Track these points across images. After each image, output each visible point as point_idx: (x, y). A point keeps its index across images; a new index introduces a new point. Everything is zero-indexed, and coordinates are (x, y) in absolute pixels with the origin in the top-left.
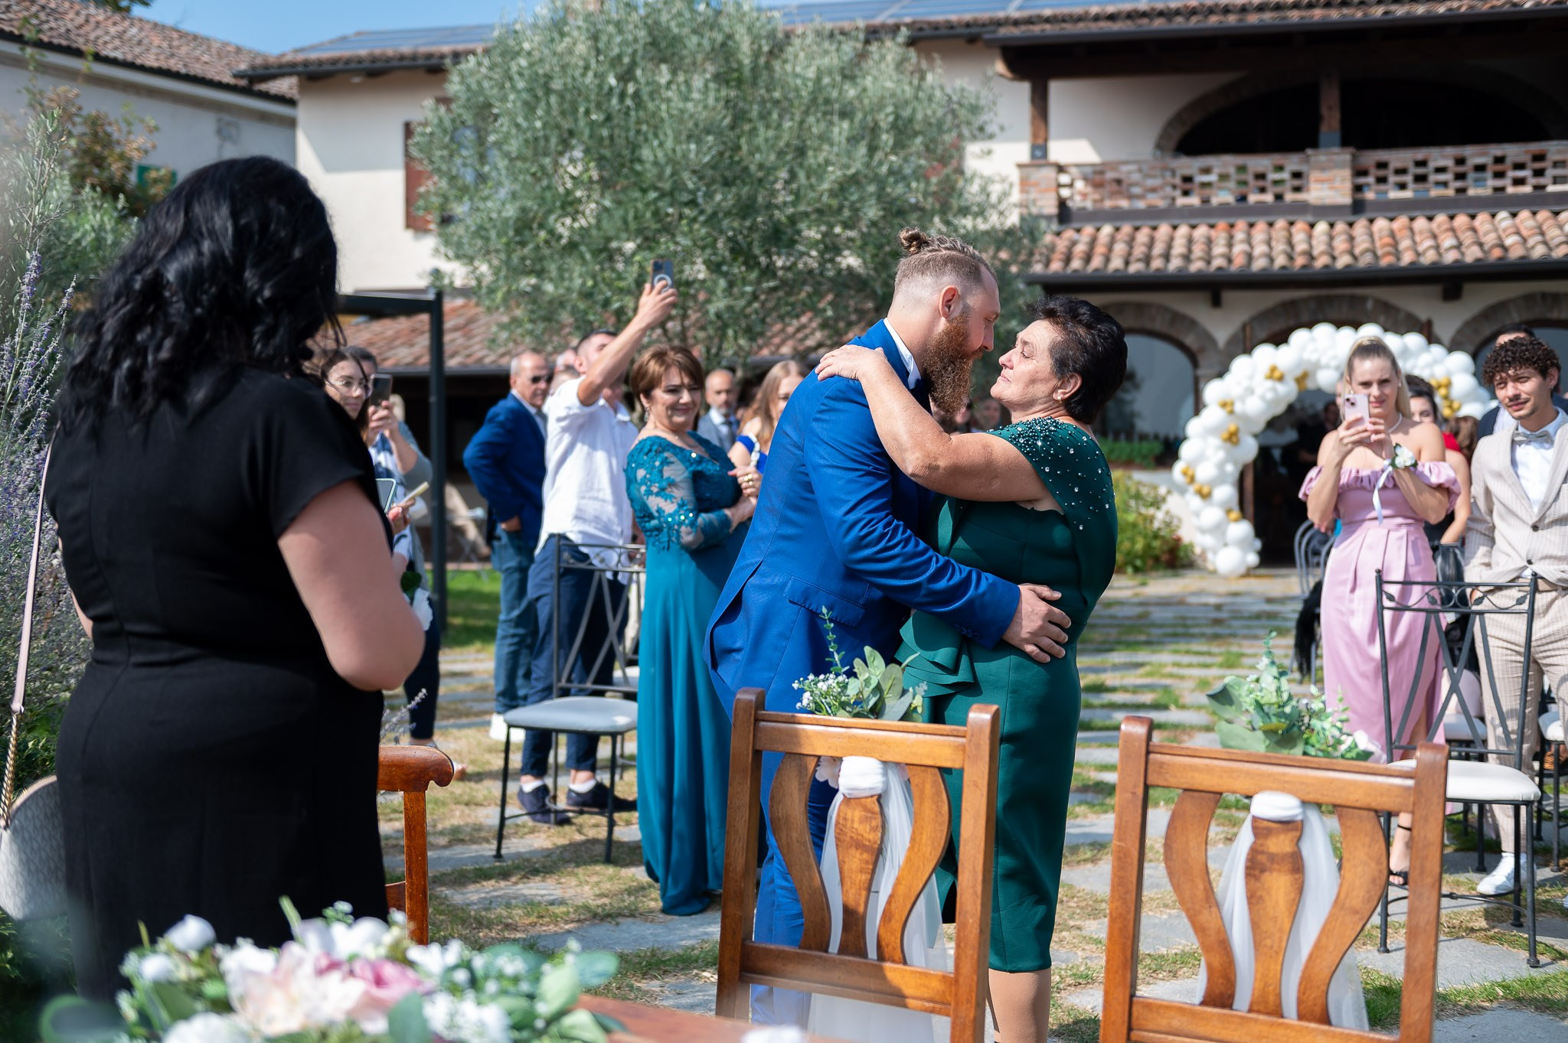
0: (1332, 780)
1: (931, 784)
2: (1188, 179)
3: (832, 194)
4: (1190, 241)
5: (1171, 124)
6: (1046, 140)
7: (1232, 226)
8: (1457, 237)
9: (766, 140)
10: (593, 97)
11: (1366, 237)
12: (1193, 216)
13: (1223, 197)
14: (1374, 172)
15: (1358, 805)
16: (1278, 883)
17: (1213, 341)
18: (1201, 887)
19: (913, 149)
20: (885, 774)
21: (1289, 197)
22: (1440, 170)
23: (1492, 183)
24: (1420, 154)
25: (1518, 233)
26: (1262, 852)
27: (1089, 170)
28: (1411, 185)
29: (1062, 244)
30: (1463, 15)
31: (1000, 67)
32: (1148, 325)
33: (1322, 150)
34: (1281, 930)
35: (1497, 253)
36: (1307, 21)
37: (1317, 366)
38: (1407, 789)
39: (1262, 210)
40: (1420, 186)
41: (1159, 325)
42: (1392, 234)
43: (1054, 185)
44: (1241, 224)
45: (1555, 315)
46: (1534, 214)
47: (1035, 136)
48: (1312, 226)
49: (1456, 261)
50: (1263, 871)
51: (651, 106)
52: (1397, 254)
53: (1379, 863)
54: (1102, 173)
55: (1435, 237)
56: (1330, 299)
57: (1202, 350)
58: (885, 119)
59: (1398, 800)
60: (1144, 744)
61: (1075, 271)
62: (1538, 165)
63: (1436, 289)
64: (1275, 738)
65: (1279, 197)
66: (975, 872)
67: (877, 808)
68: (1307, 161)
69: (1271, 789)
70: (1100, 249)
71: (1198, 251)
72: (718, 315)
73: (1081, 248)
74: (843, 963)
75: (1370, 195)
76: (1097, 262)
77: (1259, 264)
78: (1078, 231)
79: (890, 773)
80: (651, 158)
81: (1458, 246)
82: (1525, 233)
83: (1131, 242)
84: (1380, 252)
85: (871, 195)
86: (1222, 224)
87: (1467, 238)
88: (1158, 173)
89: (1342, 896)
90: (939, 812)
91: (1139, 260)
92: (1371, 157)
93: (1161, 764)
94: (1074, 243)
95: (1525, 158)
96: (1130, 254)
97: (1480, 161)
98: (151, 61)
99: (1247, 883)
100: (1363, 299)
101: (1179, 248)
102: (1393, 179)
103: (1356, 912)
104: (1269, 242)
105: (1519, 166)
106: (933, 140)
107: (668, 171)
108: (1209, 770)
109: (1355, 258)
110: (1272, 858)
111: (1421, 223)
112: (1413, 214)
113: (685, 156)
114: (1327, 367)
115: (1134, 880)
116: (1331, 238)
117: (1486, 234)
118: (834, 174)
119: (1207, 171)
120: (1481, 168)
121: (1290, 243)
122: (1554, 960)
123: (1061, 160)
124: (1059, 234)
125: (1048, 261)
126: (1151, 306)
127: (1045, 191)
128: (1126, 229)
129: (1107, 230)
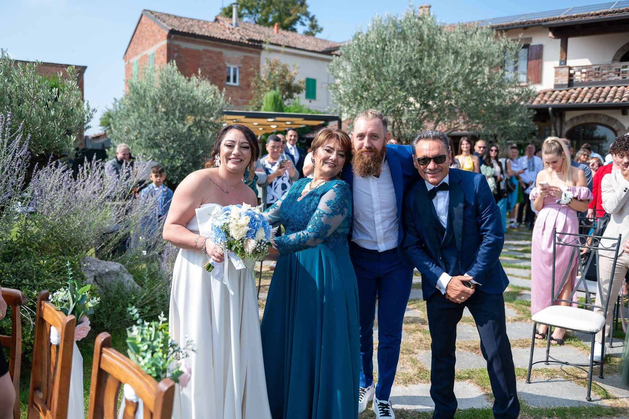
2: (619, 70)
4: (616, 92)
5: (622, 49)
6: (566, 59)
12: (617, 83)
17: (624, 127)
27: (580, 68)
29: (568, 93)
31: (550, 34)
41: (603, 121)
43: (568, 74)
47: (561, 57)
57: (619, 130)
61: (570, 103)
70: (581, 96)
71: (618, 95)
73: (574, 95)
76: (579, 100)
78: (575, 89)
83: (593, 93)
88: (608, 68)
91: (594, 99)
94: (572, 93)
96: (592, 97)
98: (310, 48)
101: (611, 95)
119: (625, 67)
123: (571, 66)
124: (567, 91)
125: (561, 100)
126: (600, 115)
127: (564, 76)
128: (593, 88)
129: (586, 88)
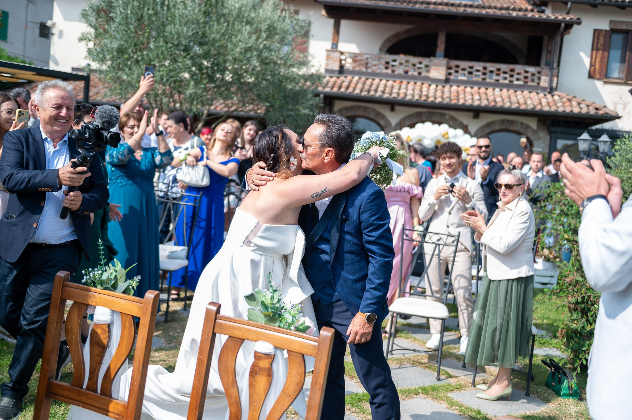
0: (287, 339)
1: (130, 323)
2: (387, 63)
3: (241, 53)
4: (386, 86)
5: (386, 41)
6: (337, 42)
7: (401, 82)
8: (480, 96)
9: (217, 30)
10: (151, 4)
11: (448, 92)
12: (387, 77)
13: (400, 71)
14: (454, 69)
15: (295, 351)
16: (262, 380)
17: (390, 123)
18: (231, 378)
19: (275, 40)
20: (112, 315)
21: (424, 74)
22: (478, 71)
23: (495, 77)
24: (471, 64)
25: (501, 97)
26: (257, 366)
27: (352, 55)
28: (467, 75)
29: (339, 82)
30: (491, 15)
31: (324, 12)
32: (367, 115)
33: (437, 58)
34: (260, 400)
35: (493, 104)
36: (436, 10)
37: (424, 138)
38: (315, 346)
39: (413, 77)
40: (469, 76)
41: (372, 116)
42: (458, 92)
43: (338, 59)
44: (405, 82)
45: (511, 128)
46: (508, 90)
47: (334, 40)
48: (430, 85)
49: (478, 105)
50: (256, 374)
51: (173, 10)
52: (458, 100)
53: (301, 376)
54: (356, 56)
55: (472, 95)
56: (433, 113)
57: (386, 126)
58: (264, 26)
59: (311, 351)
60: (214, 316)
61: (342, 92)
62: (512, 73)
63: (471, 114)
65: (420, 73)
66: (140, 363)
67: (107, 330)
68: (431, 61)
69: (263, 340)
70: (352, 85)
71: (388, 90)
72: (191, 95)
73: (345, 84)
74: (87, 394)
75: (452, 77)
76: (350, 90)
77: (409, 98)
78: (346, 77)
79: (115, 315)
80: (170, 31)
81: (480, 100)
82: (504, 97)
83: (364, 84)
84: (452, 98)
85: (255, 56)
86: (398, 81)
87: (483, 96)
88: (377, 59)
89: (286, 388)
90: (130, 334)
91: (366, 91)
92: (454, 63)
94: (343, 82)
95: (508, 70)
96: (363, 88)
97: (492, 69)
99: (249, 378)
100: (445, 114)
101: (381, 88)
102: (461, 72)
103: (290, 396)
104: (413, 90)
105: (505, 73)
106: (284, 37)
107: (176, 37)
108: (239, 329)
109: (443, 99)
110: (260, 369)
111: (468, 89)
112: (466, 85)
113: (182, 32)
114: (427, 138)
115: (204, 372)
116: (436, 91)
117: (491, 96)
118: (242, 45)
119: (394, 61)
120: (491, 72)
121: (421, 91)
122: (447, 378)
123: (343, 50)
124: (338, 78)
125: (333, 87)
127: (335, 61)
128: (363, 79)
129: (356, 78)
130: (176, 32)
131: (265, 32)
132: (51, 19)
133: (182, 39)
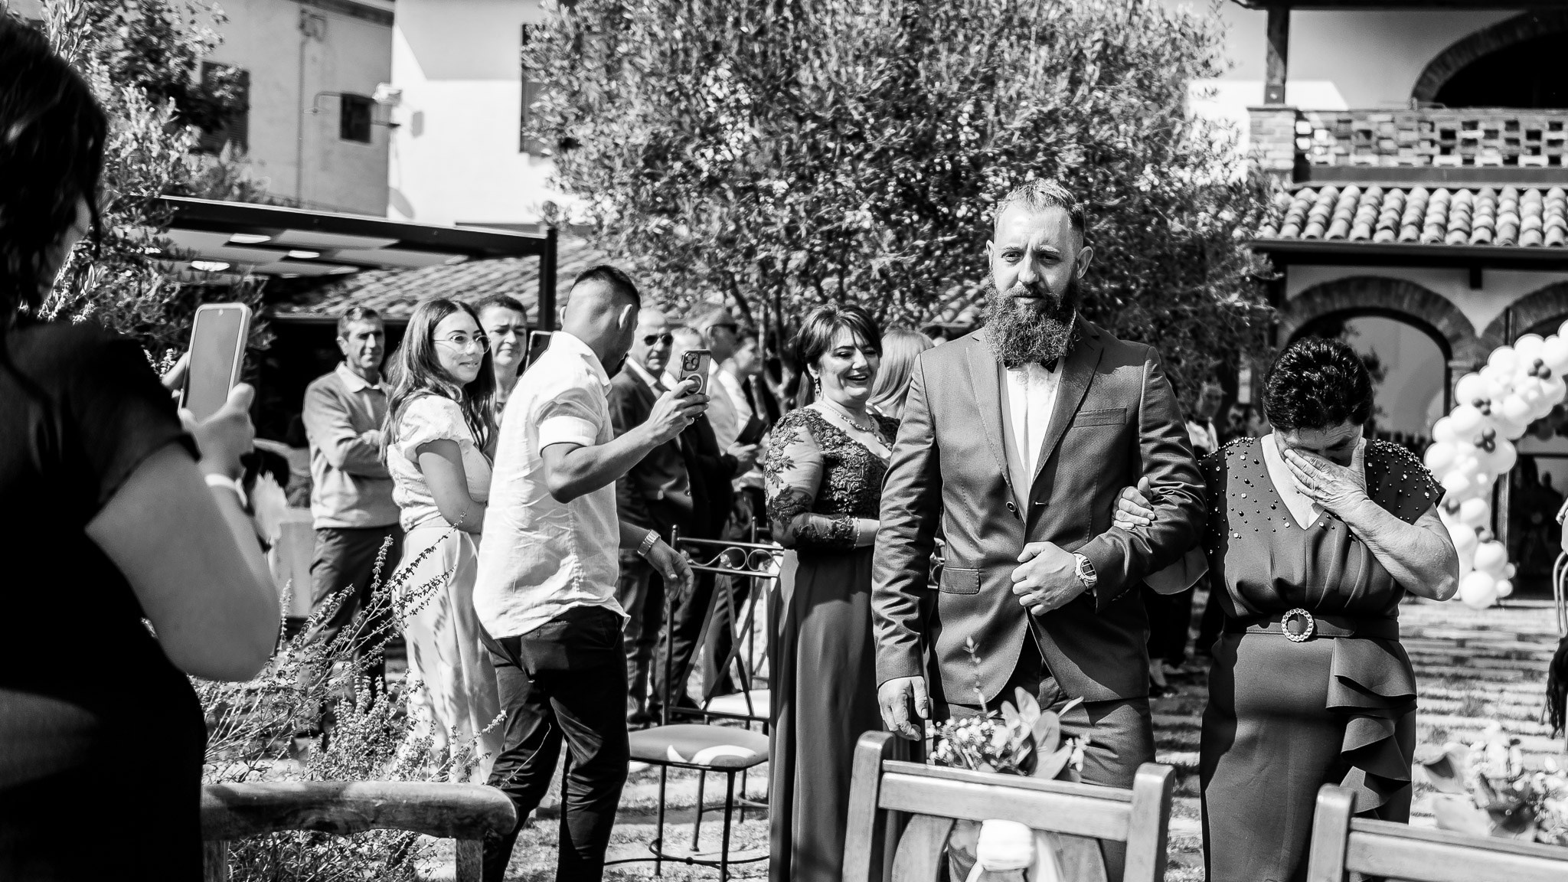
1: (1088, 858)
2: (1449, 134)
3: (1025, 133)
4: (1448, 208)
6: (1283, 81)
7: (1498, 192)
9: (949, 66)
12: (1452, 179)
13: (1490, 157)
17: (1471, 328)
19: (1123, 84)
20: (1034, 844)
21: (1565, 160)
27: (1332, 118)
29: (1297, 206)
32: (1394, 306)
39: (1534, 175)
43: (1290, 134)
44: (1509, 190)
47: (1271, 75)
54: (1347, 122)
57: (1457, 337)
58: (1091, 47)
61: (1311, 238)
64: (1501, 820)
65: (1555, 160)
70: (1342, 213)
71: (1457, 220)
72: (883, 273)
73: (1319, 212)
76: (1337, 228)
77: (1527, 239)
78: (1317, 190)
79: (1040, 841)
80: (811, 82)
83: (1378, 206)
85: (1071, 137)
86: (1487, 189)
88: (1414, 125)
91: (1386, 228)
93: (1364, 846)
94: (1312, 205)
101: (1435, 216)
104: (1540, 213)
106: (1148, 75)
107: (830, 97)
113: (851, 81)
118: (1027, 112)
119: (1470, 125)
123: (1302, 105)
124: (1294, 192)
125: (1279, 224)
126: (1398, 282)
127: (1280, 141)
128: (1374, 190)
129: (1352, 189)
130: (832, 85)
131: (1094, 62)
132: (388, 80)
133: (850, 104)
